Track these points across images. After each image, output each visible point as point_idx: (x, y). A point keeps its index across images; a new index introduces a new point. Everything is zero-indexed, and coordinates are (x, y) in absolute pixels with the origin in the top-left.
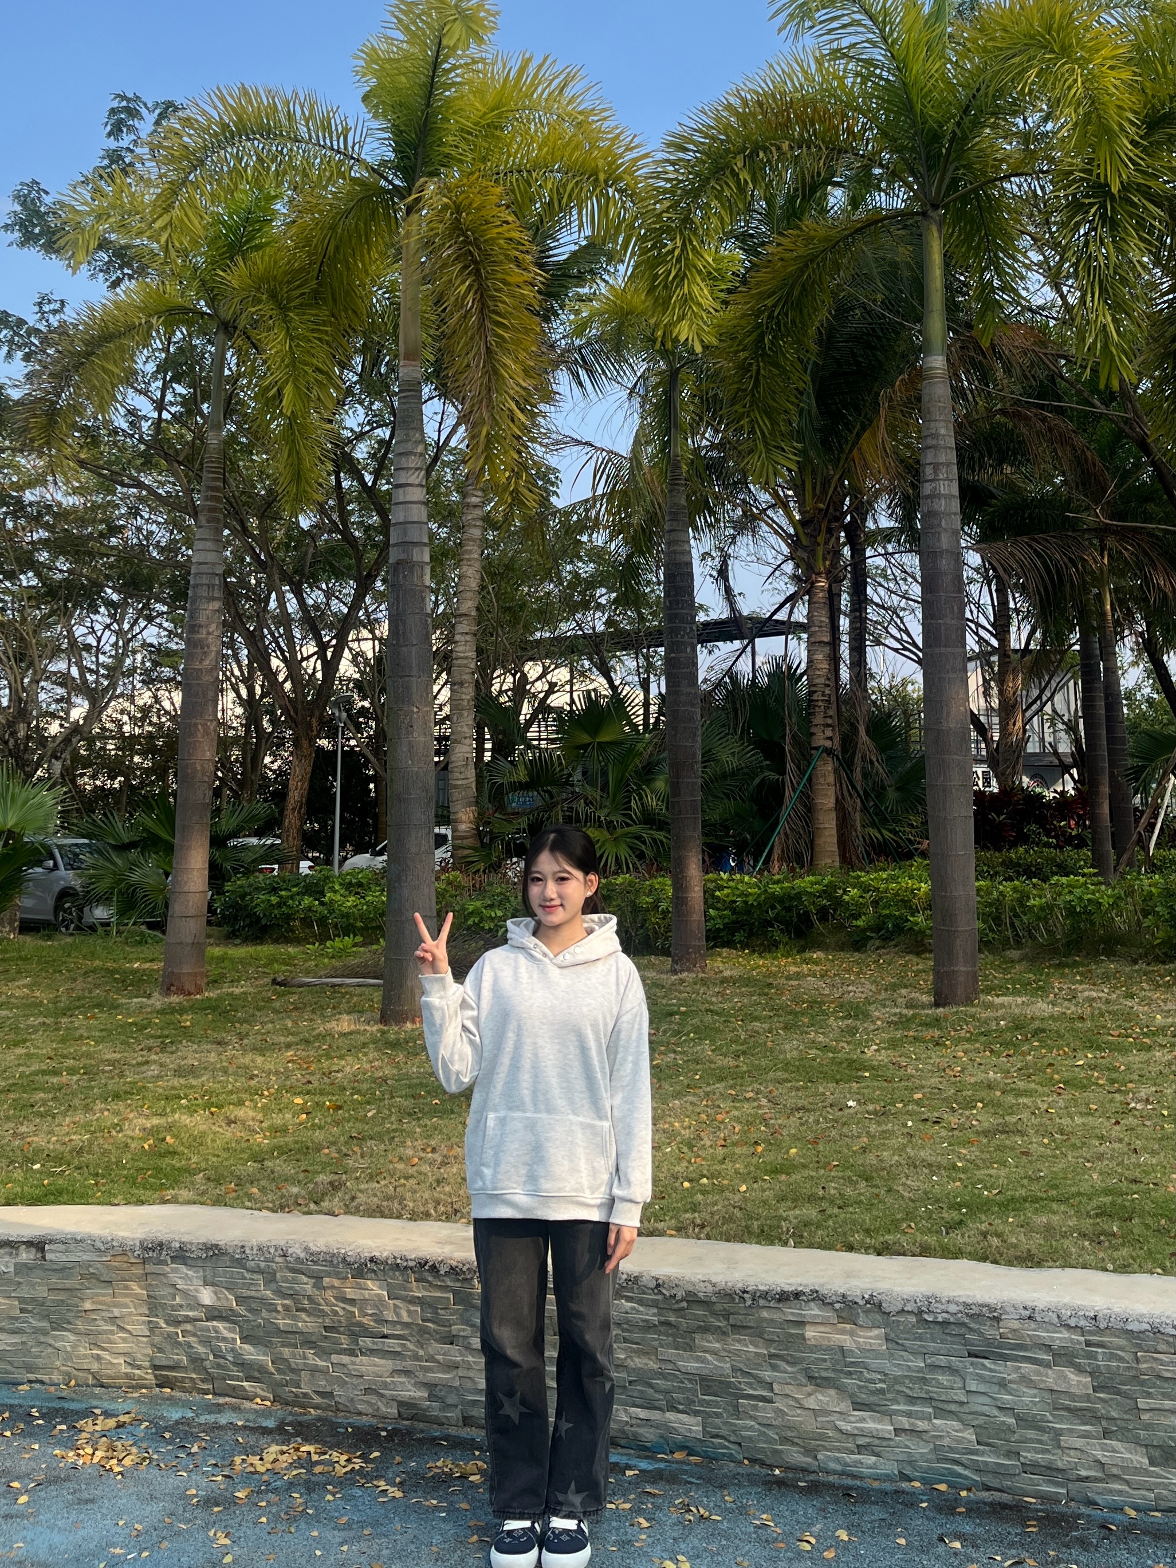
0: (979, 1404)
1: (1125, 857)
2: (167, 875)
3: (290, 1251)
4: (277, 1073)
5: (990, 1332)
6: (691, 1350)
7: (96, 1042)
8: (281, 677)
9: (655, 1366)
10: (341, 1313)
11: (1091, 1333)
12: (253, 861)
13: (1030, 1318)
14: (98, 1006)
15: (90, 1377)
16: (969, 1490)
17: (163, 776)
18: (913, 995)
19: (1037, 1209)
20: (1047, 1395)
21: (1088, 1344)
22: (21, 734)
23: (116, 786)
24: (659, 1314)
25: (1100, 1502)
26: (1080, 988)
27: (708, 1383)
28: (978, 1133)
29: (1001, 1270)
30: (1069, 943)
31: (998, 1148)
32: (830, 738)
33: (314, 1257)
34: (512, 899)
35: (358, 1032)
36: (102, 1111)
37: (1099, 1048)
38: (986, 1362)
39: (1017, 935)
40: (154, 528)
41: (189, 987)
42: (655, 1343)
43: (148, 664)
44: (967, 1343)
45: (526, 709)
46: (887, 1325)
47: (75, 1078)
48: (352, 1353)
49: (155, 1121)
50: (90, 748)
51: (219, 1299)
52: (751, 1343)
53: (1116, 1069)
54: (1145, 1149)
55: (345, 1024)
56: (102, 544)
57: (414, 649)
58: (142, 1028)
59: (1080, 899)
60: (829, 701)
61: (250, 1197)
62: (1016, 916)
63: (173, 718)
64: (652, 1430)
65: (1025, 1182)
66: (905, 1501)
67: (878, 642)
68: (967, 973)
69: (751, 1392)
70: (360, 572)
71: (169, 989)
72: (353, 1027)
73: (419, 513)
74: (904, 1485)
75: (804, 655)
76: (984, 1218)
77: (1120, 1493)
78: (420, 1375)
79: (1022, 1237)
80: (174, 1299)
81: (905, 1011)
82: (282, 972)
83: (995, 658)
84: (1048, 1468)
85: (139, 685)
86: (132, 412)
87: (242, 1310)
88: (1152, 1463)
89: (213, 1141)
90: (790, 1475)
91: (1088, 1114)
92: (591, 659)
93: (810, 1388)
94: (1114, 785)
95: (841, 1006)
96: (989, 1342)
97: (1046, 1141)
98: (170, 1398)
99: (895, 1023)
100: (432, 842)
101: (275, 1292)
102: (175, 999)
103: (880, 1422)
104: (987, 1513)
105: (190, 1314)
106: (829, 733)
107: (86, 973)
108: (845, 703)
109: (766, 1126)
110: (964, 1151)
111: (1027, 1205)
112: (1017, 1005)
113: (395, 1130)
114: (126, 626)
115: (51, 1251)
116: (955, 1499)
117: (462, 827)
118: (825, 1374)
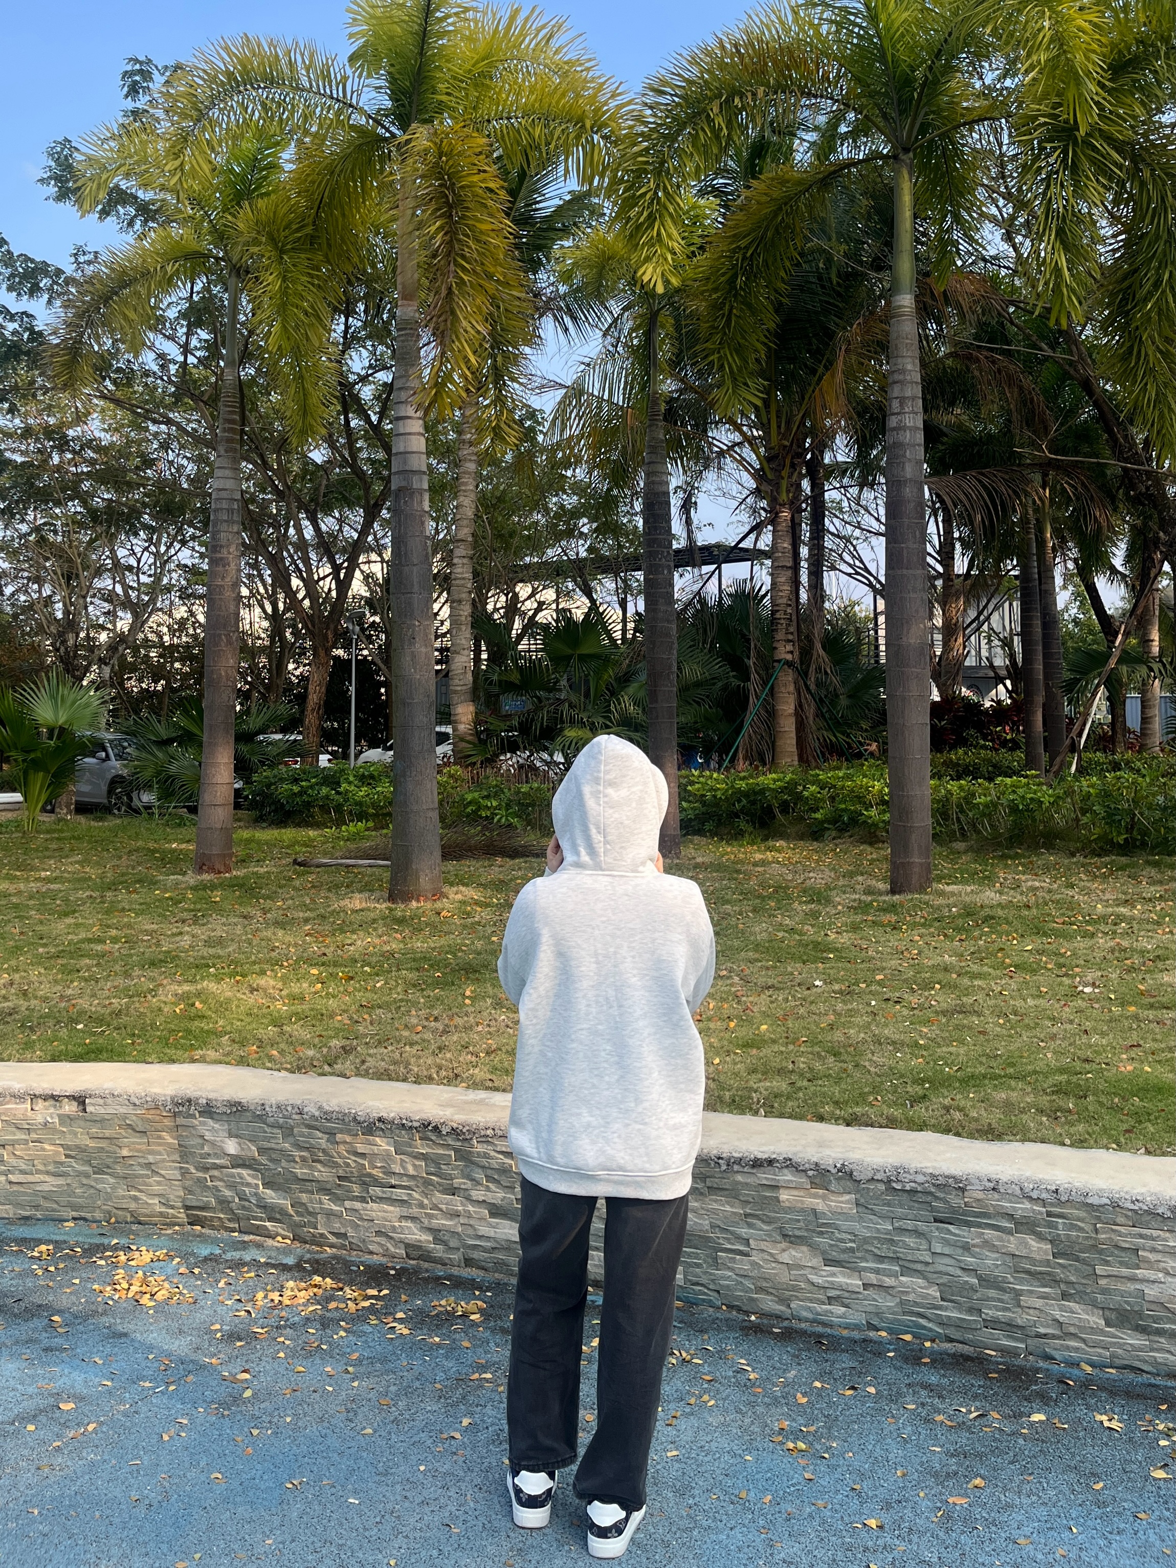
0: (942, 1264)
1: (1059, 759)
3: (305, 1109)
4: (296, 945)
5: (955, 1201)
7: (136, 914)
8: (300, 596)
10: (353, 1165)
11: (1052, 1205)
12: (278, 755)
13: (994, 1189)
14: (139, 881)
15: (129, 1215)
16: (933, 1341)
17: (199, 681)
18: (869, 882)
19: (995, 1086)
20: (1008, 1259)
21: (1049, 1214)
22: (71, 643)
23: (159, 688)
25: (1057, 1357)
26: (1023, 878)
28: (936, 1012)
29: (966, 1142)
30: (1011, 838)
31: (957, 1027)
32: (792, 652)
33: (327, 1116)
34: (506, 791)
35: (368, 909)
36: (139, 977)
37: (1045, 934)
38: (951, 1227)
39: (963, 828)
40: (185, 462)
41: (218, 866)
43: (183, 582)
44: (933, 1209)
45: (517, 625)
46: (857, 1192)
47: (117, 946)
48: (363, 1200)
49: (186, 988)
50: (135, 655)
51: (243, 1149)
52: (728, 1203)
53: (1063, 955)
54: (1095, 1029)
55: (356, 902)
56: (138, 475)
57: (415, 569)
58: (177, 902)
59: (1023, 797)
60: (790, 619)
61: (270, 1059)
62: (962, 811)
65: (984, 1059)
66: (874, 1350)
67: (833, 568)
68: (921, 864)
69: (730, 1247)
70: (368, 501)
71: (201, 868)
72: (364, 905)
73: (419, 444)
74: (872, 1334)
75: (768, 580)
76: (946, 1093)
77: (1077, 1349)
78: (426, 1221)
79: (983, 1112)
80: (203, 1148)
81: (863, 898)
82: (302, 853)
83: (939, 583)
84: (1009, 1325)
86: (161, 356)
87: (263, 1160)
88: (1108, 1324)
89: (238, 1007)
90: (765, 1321)
91: (1039, 996)
92: (575, 581)
93: (784, 1245)
94: (1049, 696)
95: (805, 891)
96: (953, 1210)
97: (1001, 1021)
98: (200, 1235)
99: (855, 908)
100: (434, 742)
101: (293, 1145)
102: (206, 877)
103: (848, 1277)
104: (951, 1364)
105: (218, 1161)
106: (789, 647)
107: (130, 852)
108: (805, 621)
109: (739, 1002)
110: (925, 1030)
111: (987, 1082)
112: (966, 894)
113: (401, 1000)
114: (163, 549)
115: (94, 1105)
116: (921, 1350)
117: (462, 727)
118: (798, 1233)
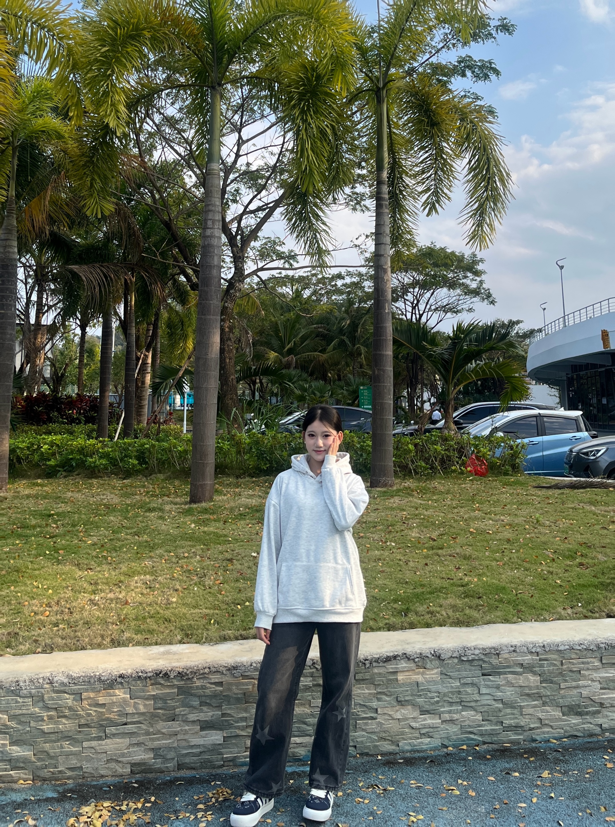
0: (486, 700)
3: (56, 679)
5: (494, 661)
9: (309, 711)
10: (94, 714)
11: (542, 654)
13: (514, 651)
20: (518, 689)
21: (540, 660)
24: (313, 681)
25: (538, 739)
33: (74, 680)
38: (490, 677)
42: (310, 698)
44: (482, 669)
46: (442, 666)
48: (99, 738)
52: (368, 688)
64: (303, 749)
69: (365, 716)
74: (443, 750)
78: (149, 744)
84: (515, 727)
87: (13, 724)
88: (564, 715)
93: (397, 708)
96: (494, 667)
103: (433, 719)
118: (407, 698)
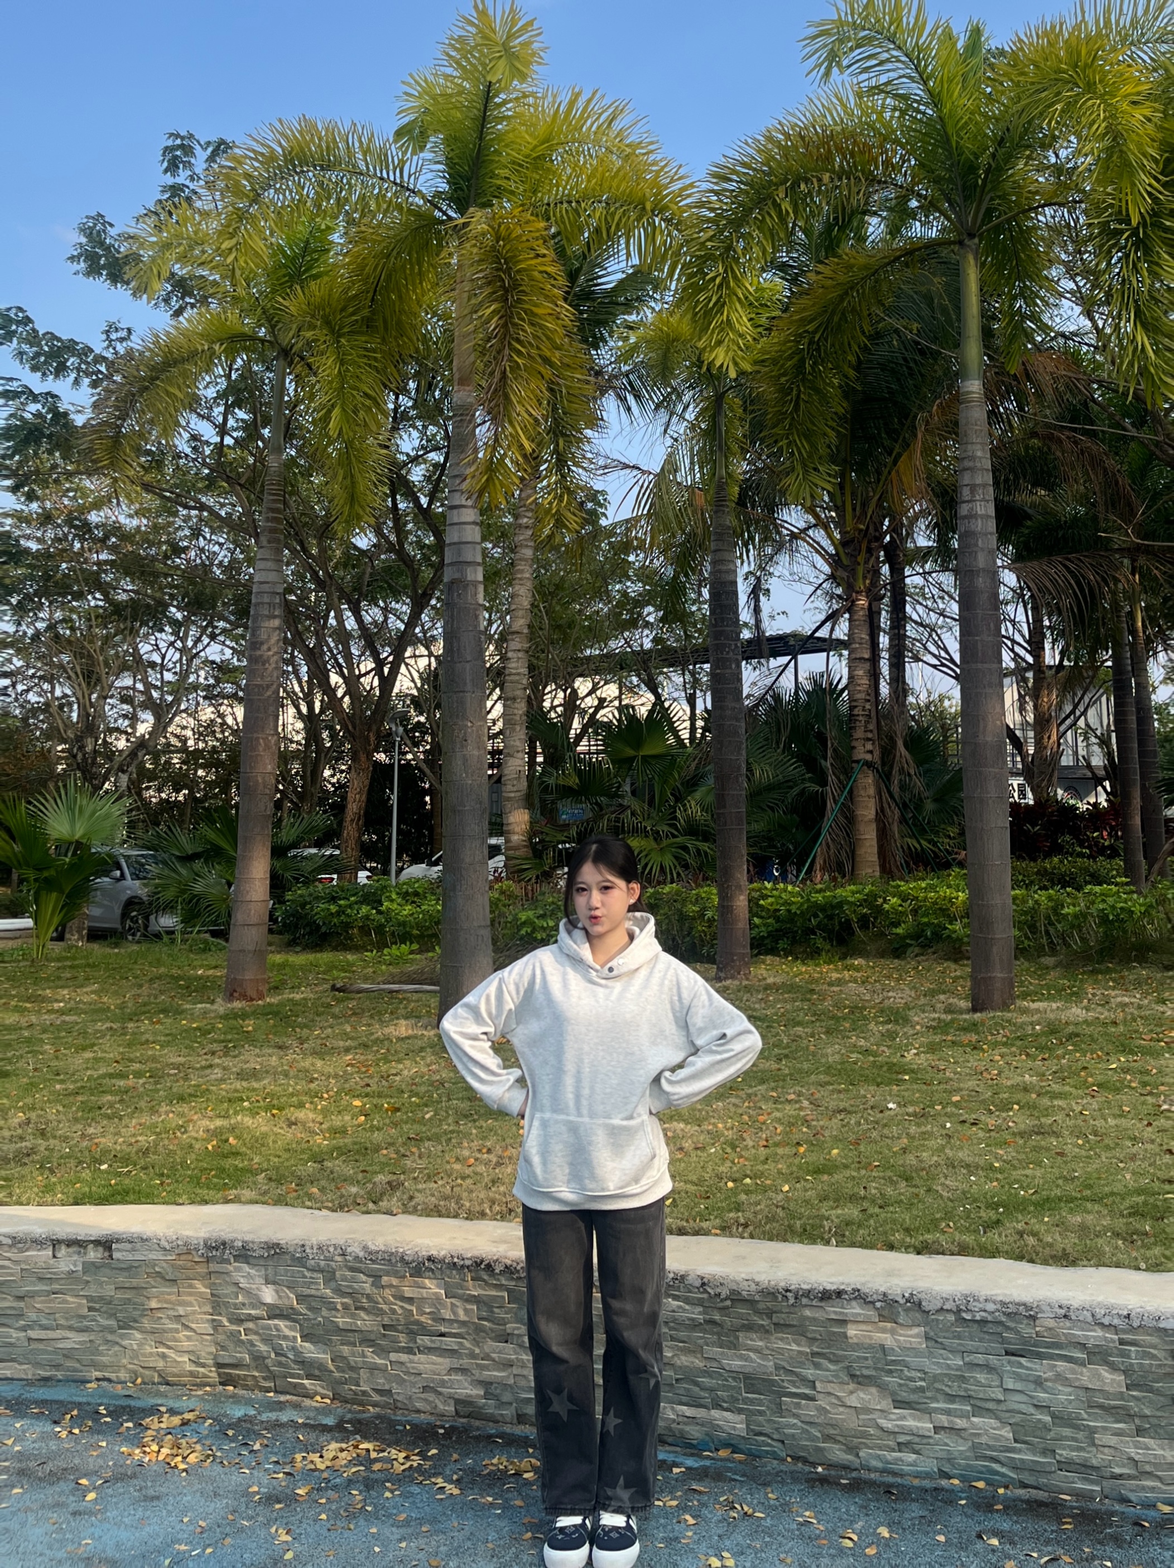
0: (1016, 1402)
1: (1156, 867)
2: (230, 884)
3: (349, 1250)
4: (336, 1076)
5: (1027, 1330)
6: (735, 1348)
7: (162, 1046)
8: (340, 693)
9: (701, 1365)
10: (400, 1311)
11: (1124, 1332)
12: (313, 871)
13: (1065, 1316)
14: (164, 1011)
15: (156, 1375)
16: (1006, 1487)
17: (226, 790)
18: (951, 1000)
19: (1071, 1209)
20: (1081, 1393)
21: (1122, 1342)
22: (89, 748)
23: (181, 798)
24: (704, 1313)
25: (1133, 1498)
26: (1113, 993)
27: (751, 1381)
28: (1014, 1134)
29: (1038, 1269)
30: (1102, 951)
31: (1034, 1149)
32: (871, 752)
33: (373, 1256)
35: (415, 1037)
36: (167, 1113)
37: (1132, 1052)
38: (1023, 1360)
39: (1052, 942)
40: (216, 548)
41: (251, 992)
42: (701, 1342)
43: (212, 681)
44: (1004, 1341)
45: (576, 724)
46: (926, 1324)
47: (141, 1081)
48: (410, 1351)
49: (219, 1123)
50: (156, 760)
51: (280, 1297)
52: (794, 1341)
53: (1147, 1072)
55: (402, 1029)
56: (166, 564)
57: (468, 666)
58: (205, 1033)
59: (1113, 907)
60: (869, 716)
61: (310, 1197)
62: (1051, 924)
63: (235, 732)
64: (698, 1428)
65: (1060, 1182)
66: (945, 1498)
67: (917, 659)
68: (1003, 979)
69: (794, 1390)
70: (415, 591)
71: (231, 995)
72: (410, 1032)
73: (473, 534)
74: (944, 1483)
75: (845, 672)
76: (1020, 1217)
77: (1153, 1489)
78: (476, 1372)
79: (1057, 1237)
80: (237, 1297)
81: (943, 1016)
82: (341, 978)
83: (1030, 675)
84: (1082, 1465)
85: (201, 700)
86: (194, 438)
87: (302, 1309)
89: (275, 1142)
90: (833, 1473)
91: (1121, 1116)
92: (638, 675)
93: (852, 1386)
94: (1145, 796)
95: (882, 1011)
96: (1025, 1341)
97: (1080, 1142)
98: (233, 1396)
99: (934, 1028)
100: (486, 852)
101: (334, 1291)
102: (237, 1004)
103: (919, 1420)
104: (1024, 1510)
105: (253, 1312)
106: (869, 746)
107: (151, 980)
108: (885, 717)
109: (808, 1127)
110: (1001, 1152)
111: (1063, 1205)
112: (1052, 1011)
113: (452, 1132)
114: (190, 643)
115: (118, 1250)
116: (994, 1497)
117: (515, 838)
118: (866, 1372)
